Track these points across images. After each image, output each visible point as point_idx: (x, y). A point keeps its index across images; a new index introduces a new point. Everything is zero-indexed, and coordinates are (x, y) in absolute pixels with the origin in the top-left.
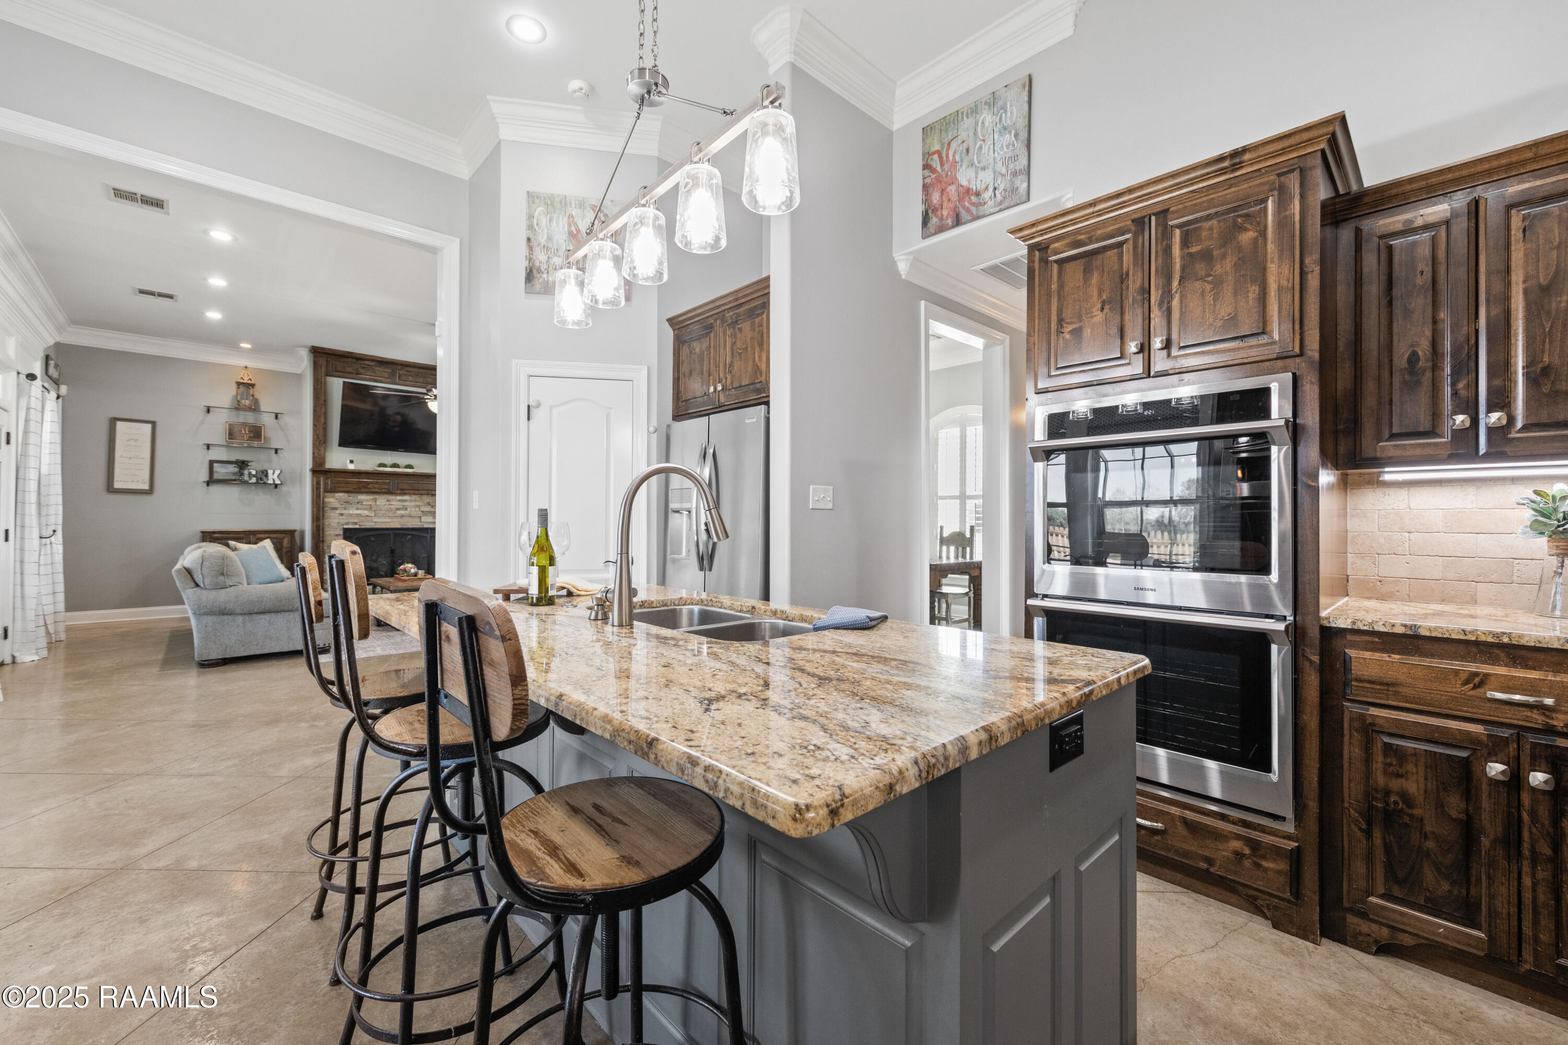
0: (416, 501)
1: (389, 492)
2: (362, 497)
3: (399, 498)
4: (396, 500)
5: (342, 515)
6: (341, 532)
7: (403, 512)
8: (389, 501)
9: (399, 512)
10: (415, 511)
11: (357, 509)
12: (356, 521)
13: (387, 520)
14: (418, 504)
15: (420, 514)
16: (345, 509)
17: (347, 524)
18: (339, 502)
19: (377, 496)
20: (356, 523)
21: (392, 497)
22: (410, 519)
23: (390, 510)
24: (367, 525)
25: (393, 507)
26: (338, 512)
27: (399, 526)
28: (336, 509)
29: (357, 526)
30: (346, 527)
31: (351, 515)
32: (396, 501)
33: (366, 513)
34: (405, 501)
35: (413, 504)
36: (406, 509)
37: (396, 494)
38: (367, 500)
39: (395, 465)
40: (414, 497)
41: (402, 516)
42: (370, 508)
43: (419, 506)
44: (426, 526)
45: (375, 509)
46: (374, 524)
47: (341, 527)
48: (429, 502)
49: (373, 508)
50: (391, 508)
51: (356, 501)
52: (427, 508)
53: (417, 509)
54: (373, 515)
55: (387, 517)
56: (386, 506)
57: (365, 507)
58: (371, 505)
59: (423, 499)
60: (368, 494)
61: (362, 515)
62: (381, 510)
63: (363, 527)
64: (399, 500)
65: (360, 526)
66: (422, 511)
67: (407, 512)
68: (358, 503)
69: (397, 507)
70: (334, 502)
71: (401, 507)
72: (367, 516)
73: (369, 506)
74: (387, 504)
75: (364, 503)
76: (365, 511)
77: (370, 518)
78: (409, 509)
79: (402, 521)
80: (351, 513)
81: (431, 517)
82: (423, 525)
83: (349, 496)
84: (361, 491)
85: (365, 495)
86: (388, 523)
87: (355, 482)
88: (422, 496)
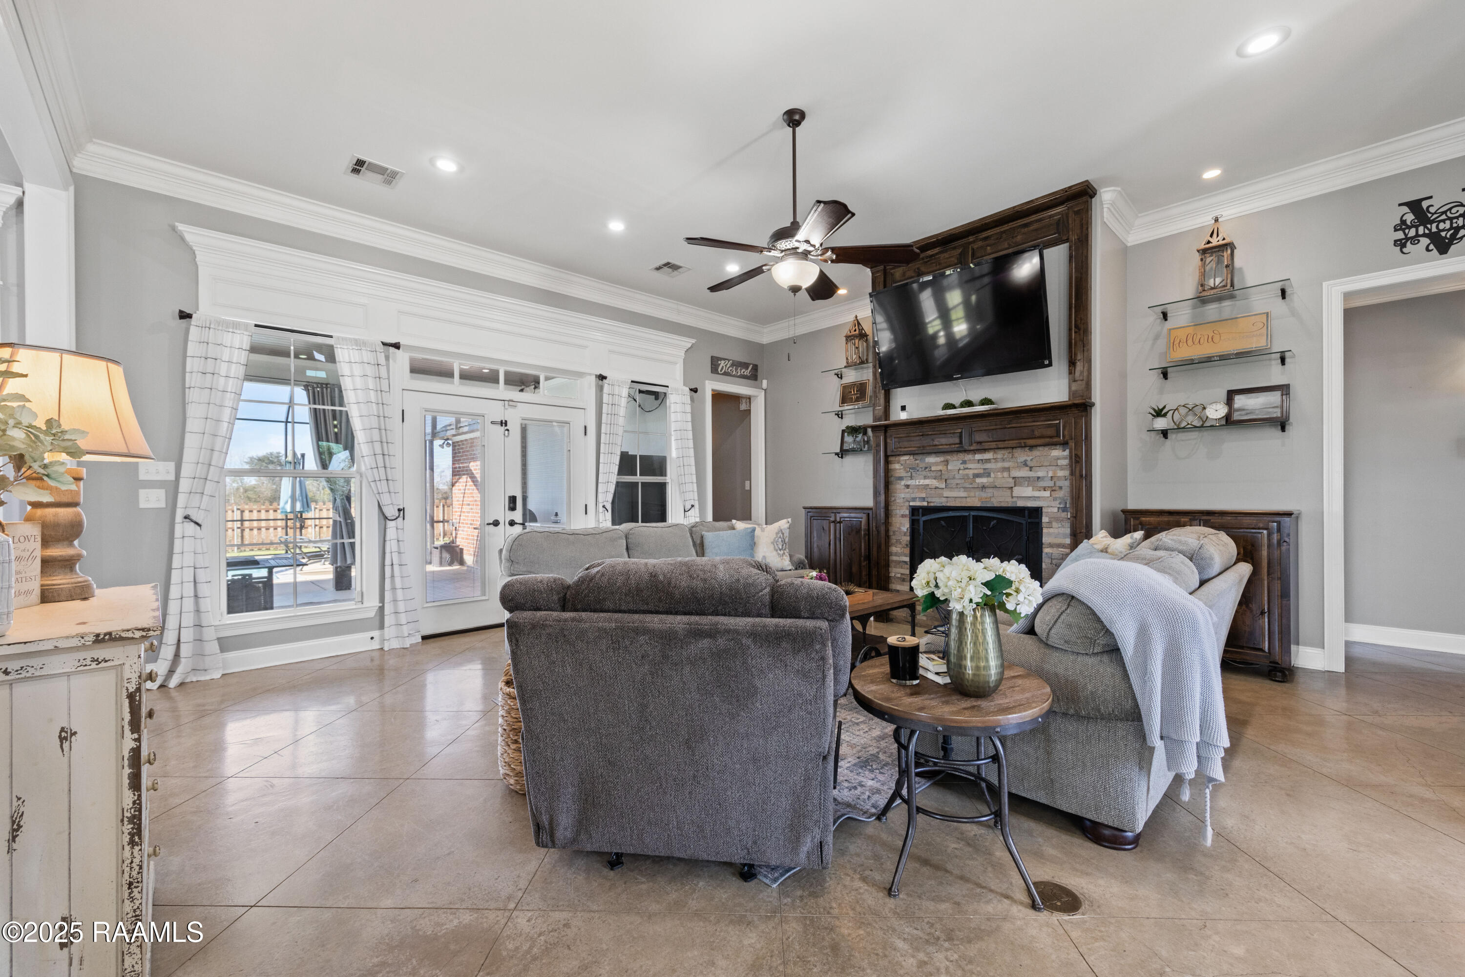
0: (1003, 460)
1: (961, 449)
2: (931, 459)
3: (978, 456)
4: (973, 461)
5: (908, 486)
6: (907, 512)
7: (984, 480)
8: (964, 462)
9: (980, 481)
10: (1003, 479)
11: (925, 478)
12: (924, 495)
13: (962, 494)
14: (1006, 465)
15: (1011, 482)
16: (911, 478)
17: (914, 499)
18: (905, 469)
19: (949, 457)
20: (923, 499)
21: (968, 457)
22: (996, 492)
23: (965, 478)
24: (938, 501)
25: (971, 472)
26: (903, 483)
27: (979, 504)
28: (901, 478)
29: (925, 504)
30: (912, 504)
31: (917, 487)
33: (934, 483)
34: (988, 460)
35: (1000, 465)
36: (989, 475)
37: (975, 451)
38: (936, 464)
39: (966, 403)
40: (1000, 454)
41: (983, 487)
42: (939, 476)
43: (1008, 469)
44: (1020, 504)
45: (946, 477)
46: (944, 500)
47: (907, 504)
48: (1026, 461)
49: (943, 477)
50: (967, 475)
51: (923, 465)
52: (1024, 473)
53: (1006, 474)
54: (943, 486)
55: (962, 490)
56: (961, 472)
57: (933, 474)
58: (941, 471)
59: (1016, 455)
60: (938, 454)
61: (930, 487)
62: (954, 478)
63: (932, 504)
64: (979, 460)
65: (928, 502)
66: (1014, 478)
67: (990, 480)
68: (926, 468)
69: (976, 472)
70: (900, 469)
71: (982, 471)
72: (936, 488)
73: (939, 473)
74: (962, 468)
75: (933, 468)
76: (934, 481)
77: (940, 491)
78: (992, 475)
79: (983, 495)
80: (917, 483)
81: (1030, 488)
82: (1016, 502)
83: (916, 460)
84: (925, 451)
85: (934, 455)
86: (964, 499)
87: (918, 438)
88: (1014, 451)
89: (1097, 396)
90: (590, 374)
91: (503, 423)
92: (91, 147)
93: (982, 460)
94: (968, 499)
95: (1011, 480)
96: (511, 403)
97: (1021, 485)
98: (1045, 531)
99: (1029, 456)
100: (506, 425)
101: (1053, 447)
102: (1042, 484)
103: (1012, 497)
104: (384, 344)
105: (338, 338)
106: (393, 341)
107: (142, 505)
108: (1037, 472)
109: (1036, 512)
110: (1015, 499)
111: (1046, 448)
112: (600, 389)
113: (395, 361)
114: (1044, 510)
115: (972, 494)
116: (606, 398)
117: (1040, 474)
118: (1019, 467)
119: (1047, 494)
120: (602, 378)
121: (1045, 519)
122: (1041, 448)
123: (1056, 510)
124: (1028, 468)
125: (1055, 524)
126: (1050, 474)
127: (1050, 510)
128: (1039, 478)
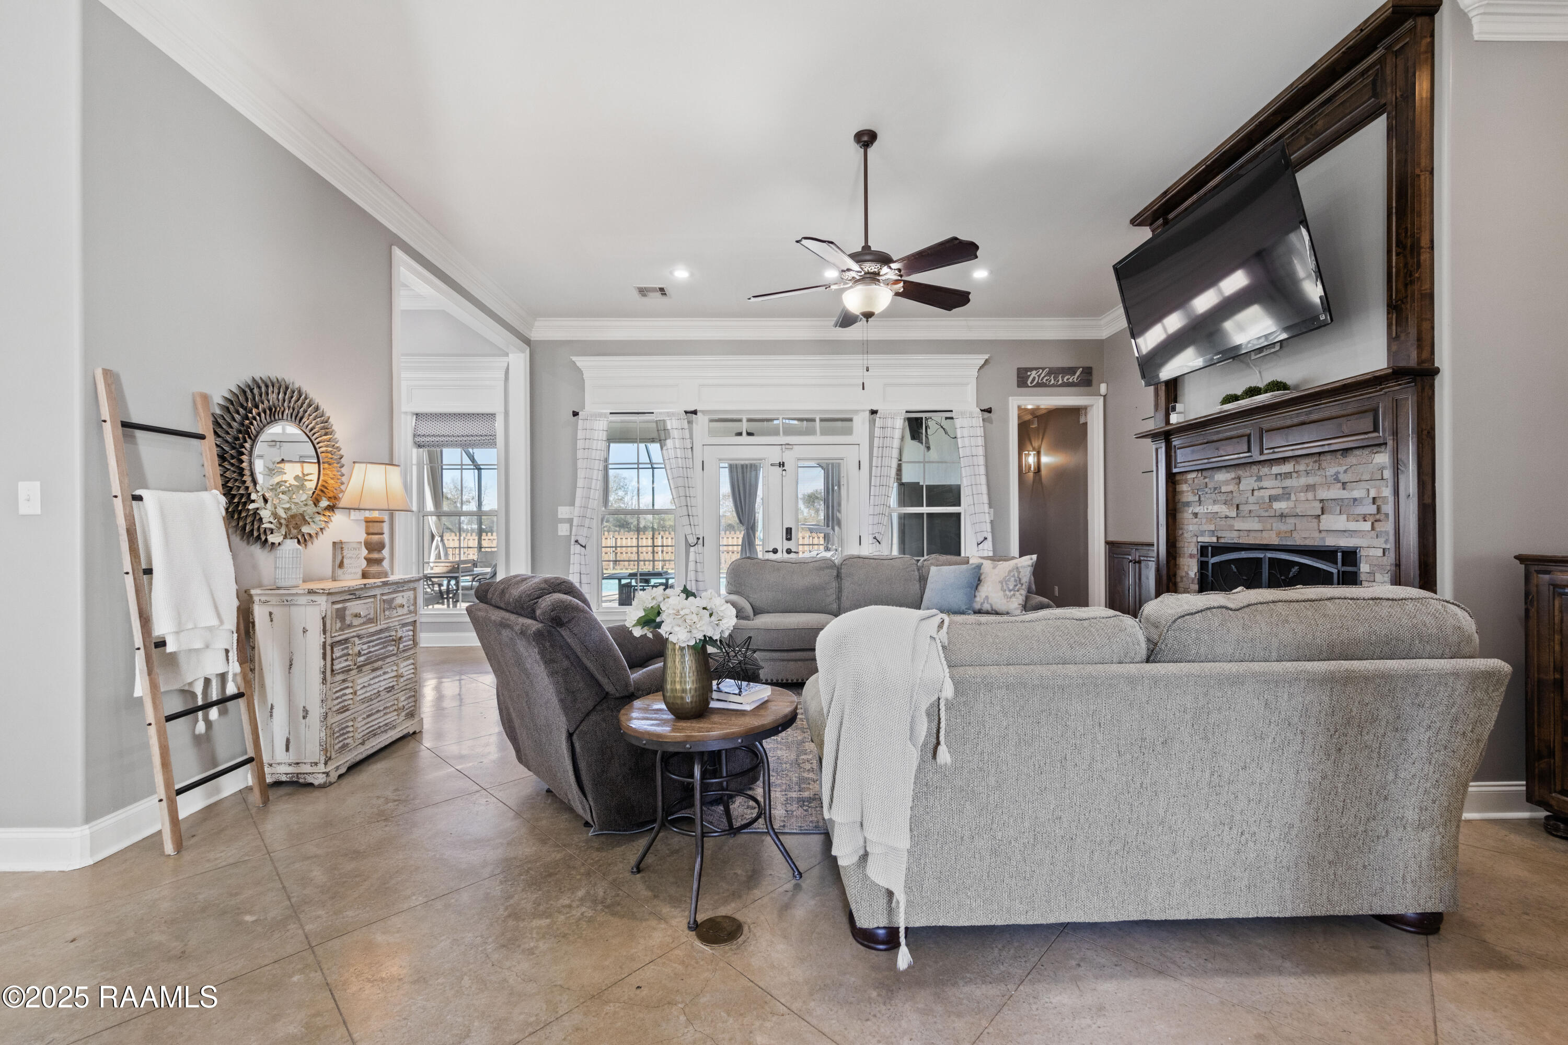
0: (1308, 474)
1: (1251, 460)
2: (1221, 477)
3: (1274, 470)
4: (1272, 477)
5: (1196, 515)
6: (1196, 551)
7: (1282, 505)
8: (1258, 479)
9: (1277, 505)
10: (1301, 502)
11: (1215, 502)
12: (1212, 527)
13: (1257, 526)
14: (1311, 480)
15: (1317, 508)
16: (1200, 503)
17: (1202, 533)
18: (1193, 491)
19: (1240, 472)
20: (1213, 533)
21: (1263, 471)
22: (1299, 523)
23: (1260, 502)
25: (1266, 494)
26: (1191, 510)
28: (1189, 504)
29: (1214, 540)
30: (1200, 539)
31: (1206, 515)
33: (1224, 509)
34: (1288, 475)
35: (1303, 481)
36: (1289, 497)
38: (1227, 482)
39: (1253, 392)
41: (1282, 516)
42: (1230, 500)
43: (1313, 487)
44: (1331, 541)
45: (1238, 502)
46: (1235, 534)
47: (1194, 539)
48: (1337, 473)
49: (1234, 501)
50: (1263, 497)
51: (1212, 485)
52: (1336, 492)
53: (1310, 495)
54: (1234, 514)
55: (1257, 519)
56: (1256, 493)
57: (1223, 497)
58: (1232, 492)
59: (1324, 464)
60: (1227, 469)
61: (1219, 515)
62: (1247, 502)
63: (1222, 541)
64: (1276, 475)
65: (1218, 538)
66: (1322, 501)
67: (1291, 504)
68: (1215, 489)
69: (1273, 492)
70: (1188, 491)
71: (1280, 491)
72: (1226, 517)
73: (1230, 495)
74: (1256, 488)
75: (1223, 489)
76: (1223, 507)
77: (1230, 522)
78: (1293, 497)
79: (1283, 527)
80: (1206, 511)
81: (1344, 517)
82: (1323, 539)
83: (1205, 478)
84: (1211, 465)
85: (1222, 471)
86: (1259, 533)
87: (1199, 447)
88: (1322, 457)
89: (1444, 357)
90: (864, 411)
91: (782, 465)
92: (537, 324)
93: (1280, 474)
94: (1264, 534)
95: (1317, 504)
96: (787, 446)
97: (1330, 512)
99: (1340, 465)
100: (783, 466)
101: (1376, 449)
102: (1360, 510)
103: (1320, 532)
104: (686, 412)
105: (657, 413)
106: (693, 409)
107: (560, 533)
108: (1352, 490)
109: (1354, 555)
110: (1323, 534)
111: (1366, 451)
112: (872, 423)
113: (697, 424)
114: (1363, 553)
115: (1268, 526)
116: (877, 432)
117: (1356, 494)
118: (1328, 486)
119: (1367, 526)
120: (874, 412)
121: (1363, 564)
122: (1358, 452)
123: (1376, 553)
124: (1340, 485)
126: (1373, 493)
127: (1372, 552)
128: (1355, 500)
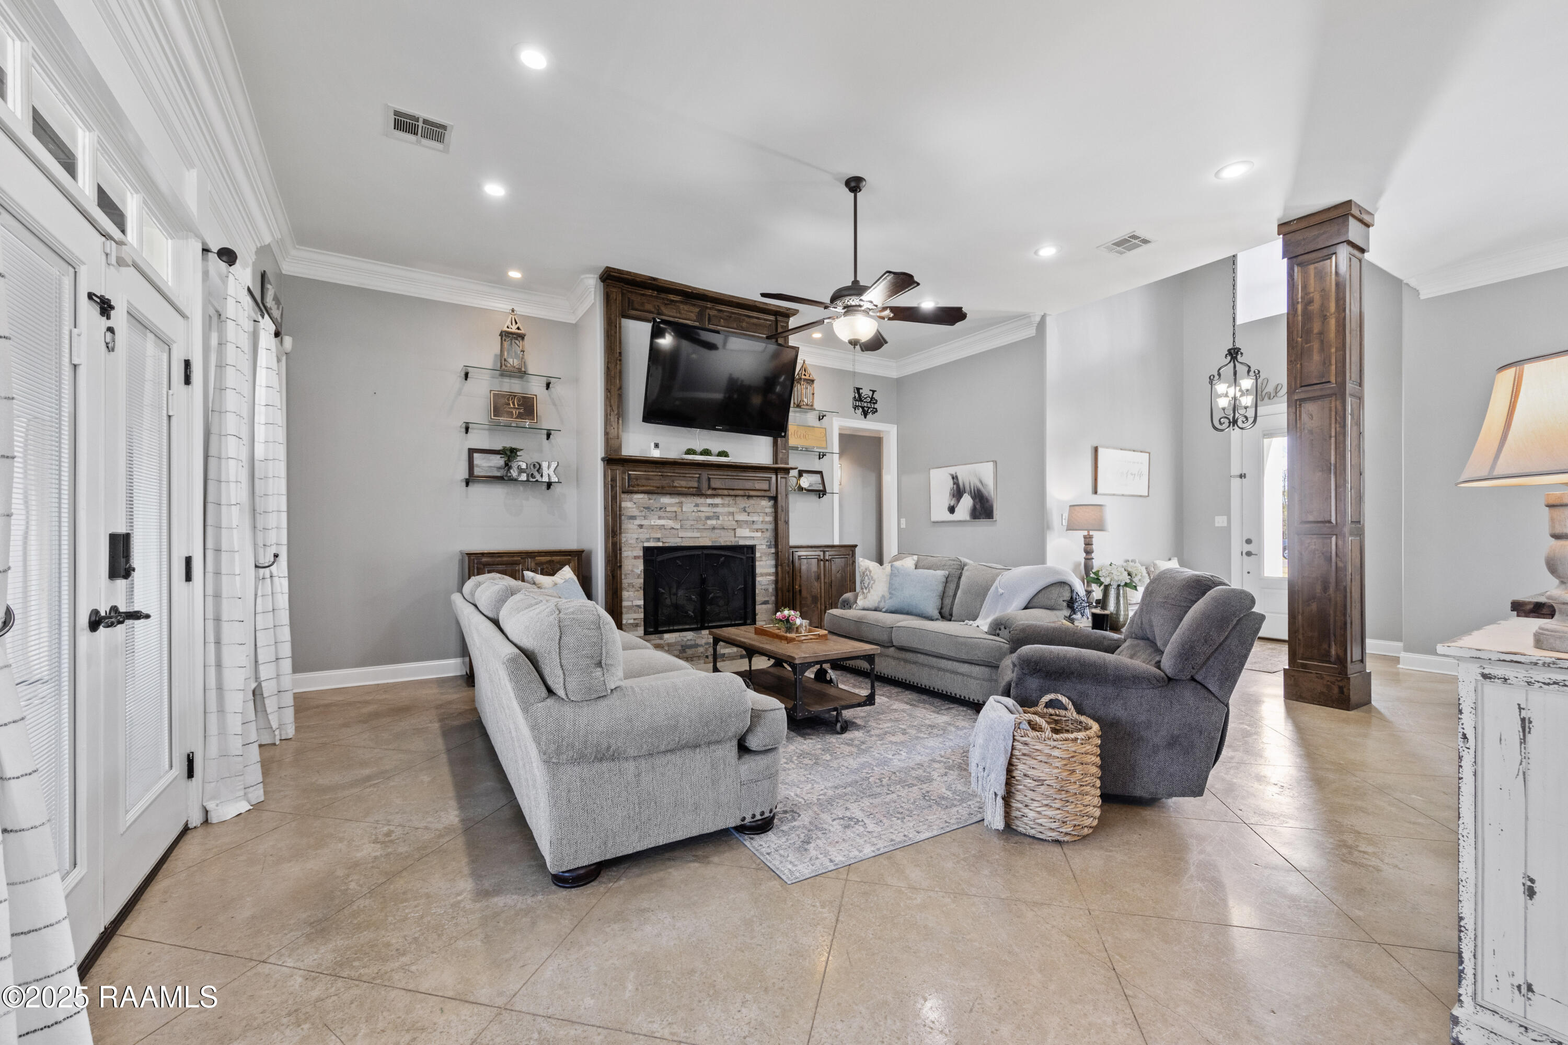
0: (729, 506)
1: (699, 493)
2: (666, 500)
3: (709, 501)
4: (704, 505)
5: (641, 526)
6: (641, 553)
7: (713, 522)
8: (697, 505)
9: (709, 522)
10: (725, 521)
11: (660, 518)
12: (659, 536)
13: (696, 534)
14: (731, 510)
15: (735, 525)
16: (645, 517)
17: (648, 540)
18: (638, 507)
19: (683, 499)
20: (658, 540)
21: (700, 500)
22: (723, 533)
23: (698, 520)
24: (673, 542)
25: (703, 515)
26: (637, 522)
27: (709, 544)
28: (633, 518)
29: (660, 544)
30: (646, 544)
31: (652, 527)
32: (706, 505)
33: (669, 523)
34: (716, 505)
35: (726, 510)
36: (718, 518)
37: (707, 496)
38: (671, 505)
39: (706, 452)
40: (727, 500)
41: (714, 528)
42: (675, 518)
43: (733, 514)
44: (742, 543)
45: (681, 519)
46: (680, 540)
47: (641, 545)
48: (745, 507)
49: (678, 517)
50: (699, 517)
51: (658, 505)
52: (742, 517)
53: (730, 518)
54: (678, 527)
55: (695, 530)
56: (694, 514)
57: (668, 515)
58: (676, 512)
59: (738, 502)
60: (673, 496)
61: (665, 527)
62: (688, 519)
63: (667, 545)
64: (710, 504)
65: (663, 543)
66: (737, 521)
67: (719, 522)
68: (661, 508)
69: (707, 514)
70: (633, 508)
71: (712, 514)
72: (671, 529)
73: (674, 514)
74: (695, 510)
75: (668, 509)
76: (669, 521)
77: (675, 532)
78: (721, 518)
79: (713, 535)
80: (653, 523)
81: (748, 530)
82: (738, 541)
83: (650, 499)
84: (665, 492)
85: (668, 496)
86: (697, 539)
87: (658, 478)
88: (737, 498)
93: (712, 504)
94: (700, 539)
95: (734, 523)
97: (741, 527)
98: (757, 563)
99: (747, 504)
101: (761, 499)
102: (755, 526)
103: (735, 537)
108: (752, 516)
109: (752, 549)
110: (737, 539)
111: (756, 500)
114: (757, 547)
115: (704, 535)
117: (755, 519)
118: (740, 513)
119: (759, 534)
121: (758, 555)
122: (753, 499)
123: (764, 547)
124: (746, 514)
125: (764, 558)
126: (761, 519)
127: (760, 547)
128: (753, 522)
